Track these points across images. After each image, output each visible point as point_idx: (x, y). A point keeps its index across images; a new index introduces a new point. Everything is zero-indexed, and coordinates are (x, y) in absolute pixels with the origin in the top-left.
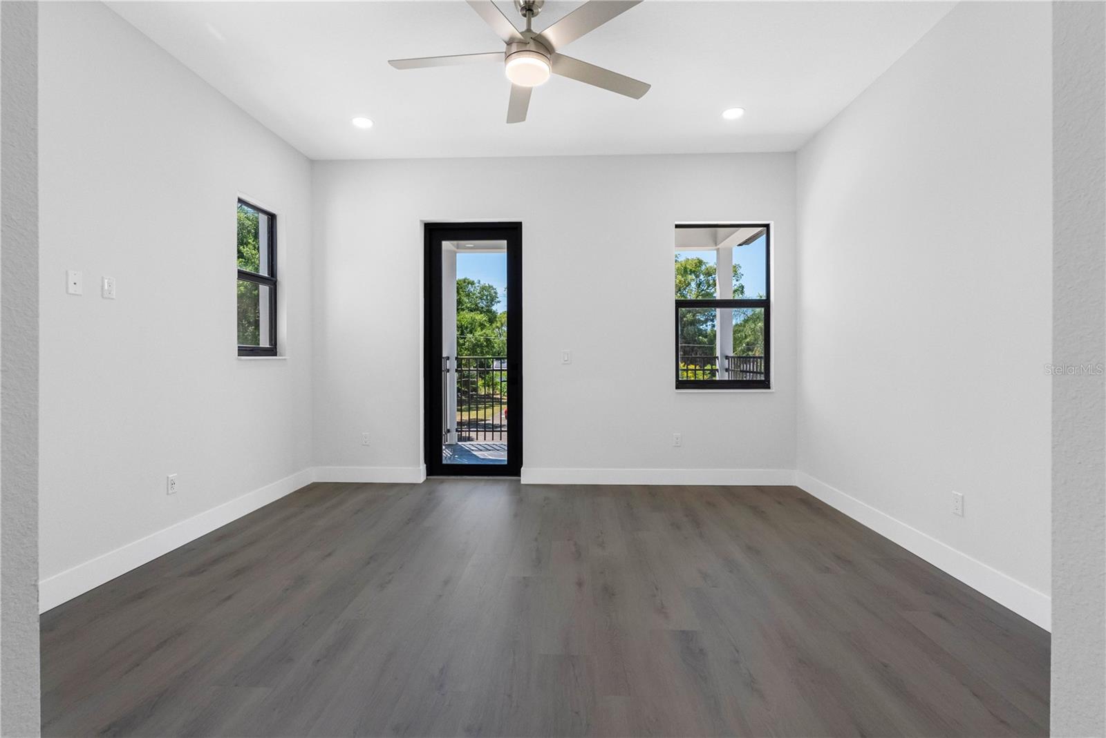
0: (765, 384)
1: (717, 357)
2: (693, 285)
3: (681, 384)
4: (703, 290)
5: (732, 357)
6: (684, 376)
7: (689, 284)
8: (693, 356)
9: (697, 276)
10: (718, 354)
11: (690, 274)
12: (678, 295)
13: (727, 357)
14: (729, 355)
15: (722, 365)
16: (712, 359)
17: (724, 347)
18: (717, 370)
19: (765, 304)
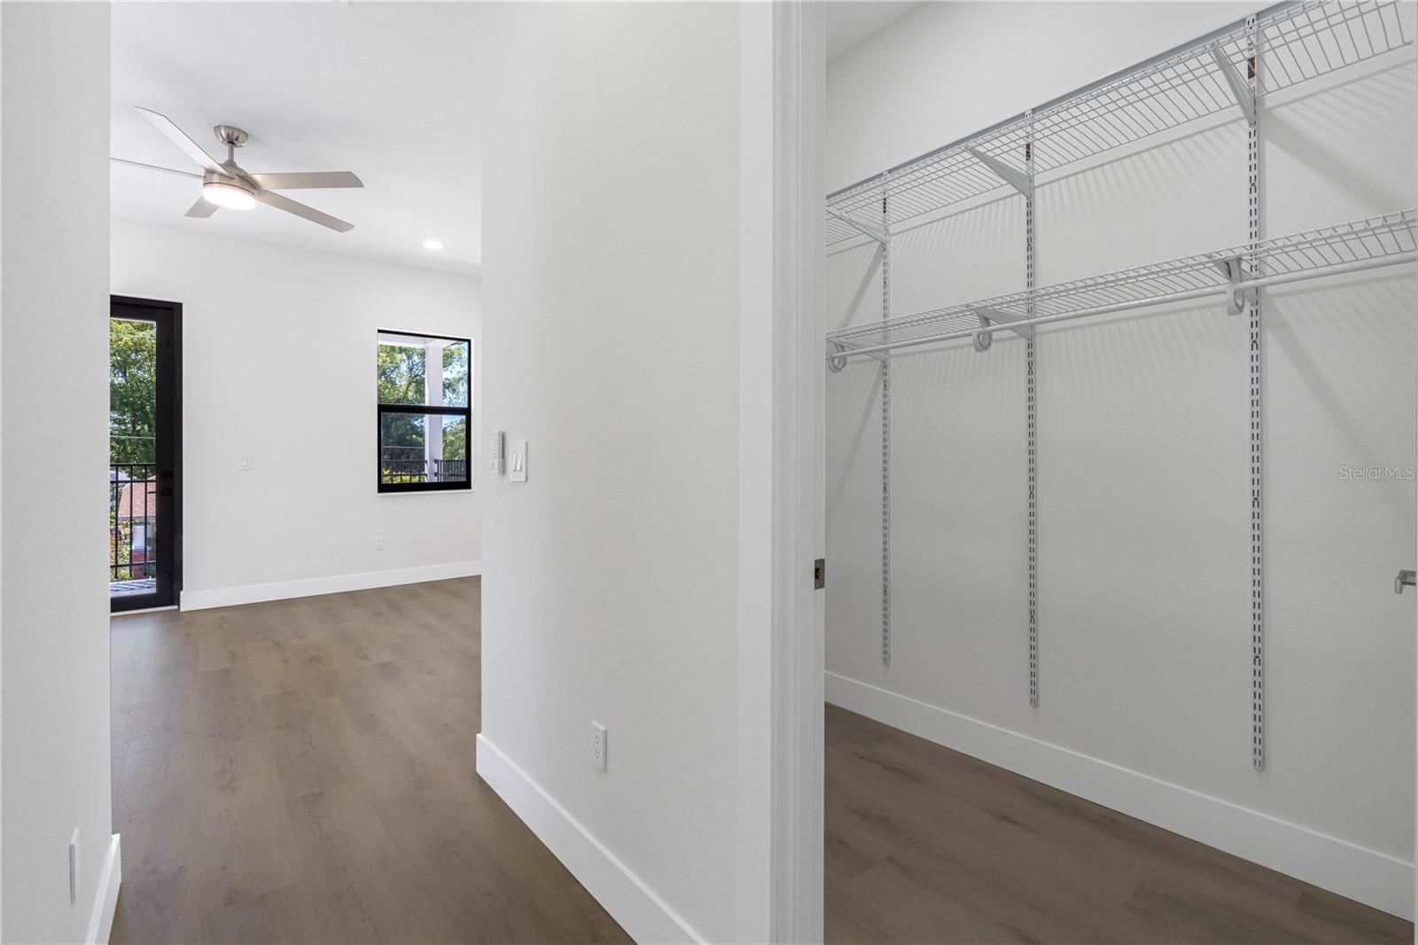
0: (466, 485)
1: (426, 461)
2: (404, 368)
3: (383, 488)
4: (417, 375)
5: (441, 461)
6: (386, 480)
7: (398, 367)
8: (403, 460)
9: (409, 357)
10: (427, 458)
11: (400, 353)
12: (383, 378)
13: (436, 461)
14: (438, 458)
15: (431, 468)
16: (420, 462)
17: (433, 450)
18: (426, 475)
19: (466, 412)
